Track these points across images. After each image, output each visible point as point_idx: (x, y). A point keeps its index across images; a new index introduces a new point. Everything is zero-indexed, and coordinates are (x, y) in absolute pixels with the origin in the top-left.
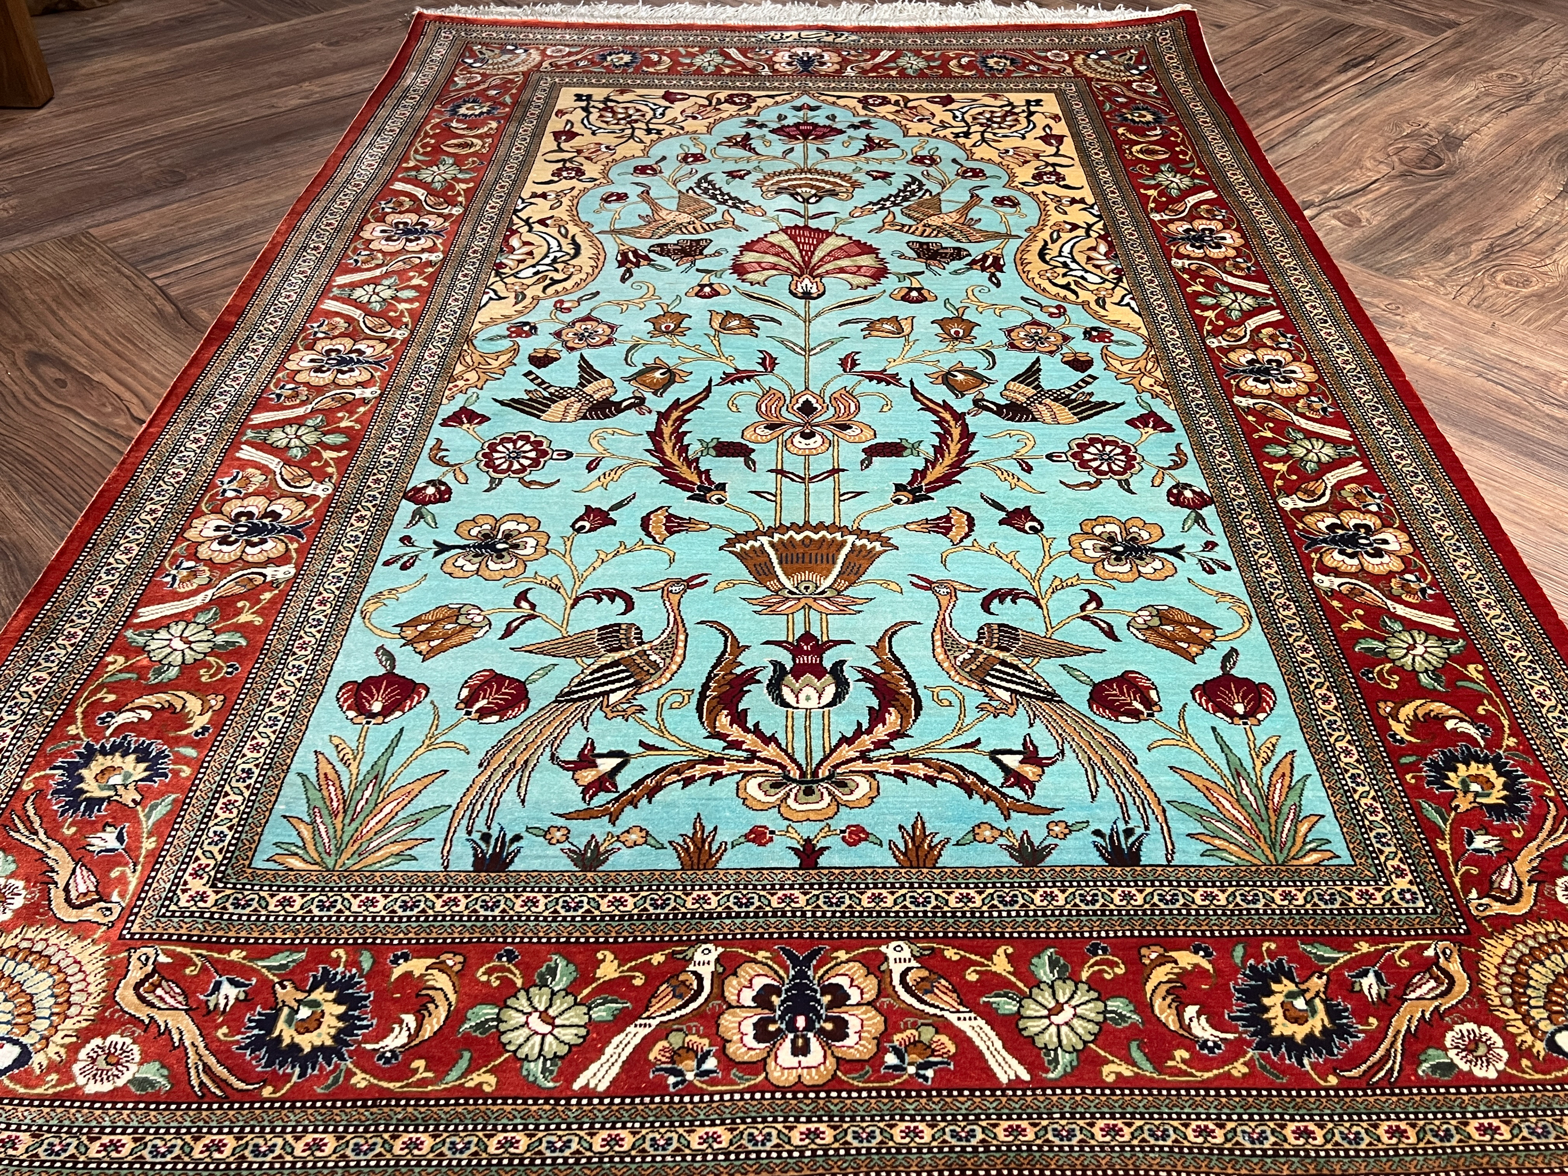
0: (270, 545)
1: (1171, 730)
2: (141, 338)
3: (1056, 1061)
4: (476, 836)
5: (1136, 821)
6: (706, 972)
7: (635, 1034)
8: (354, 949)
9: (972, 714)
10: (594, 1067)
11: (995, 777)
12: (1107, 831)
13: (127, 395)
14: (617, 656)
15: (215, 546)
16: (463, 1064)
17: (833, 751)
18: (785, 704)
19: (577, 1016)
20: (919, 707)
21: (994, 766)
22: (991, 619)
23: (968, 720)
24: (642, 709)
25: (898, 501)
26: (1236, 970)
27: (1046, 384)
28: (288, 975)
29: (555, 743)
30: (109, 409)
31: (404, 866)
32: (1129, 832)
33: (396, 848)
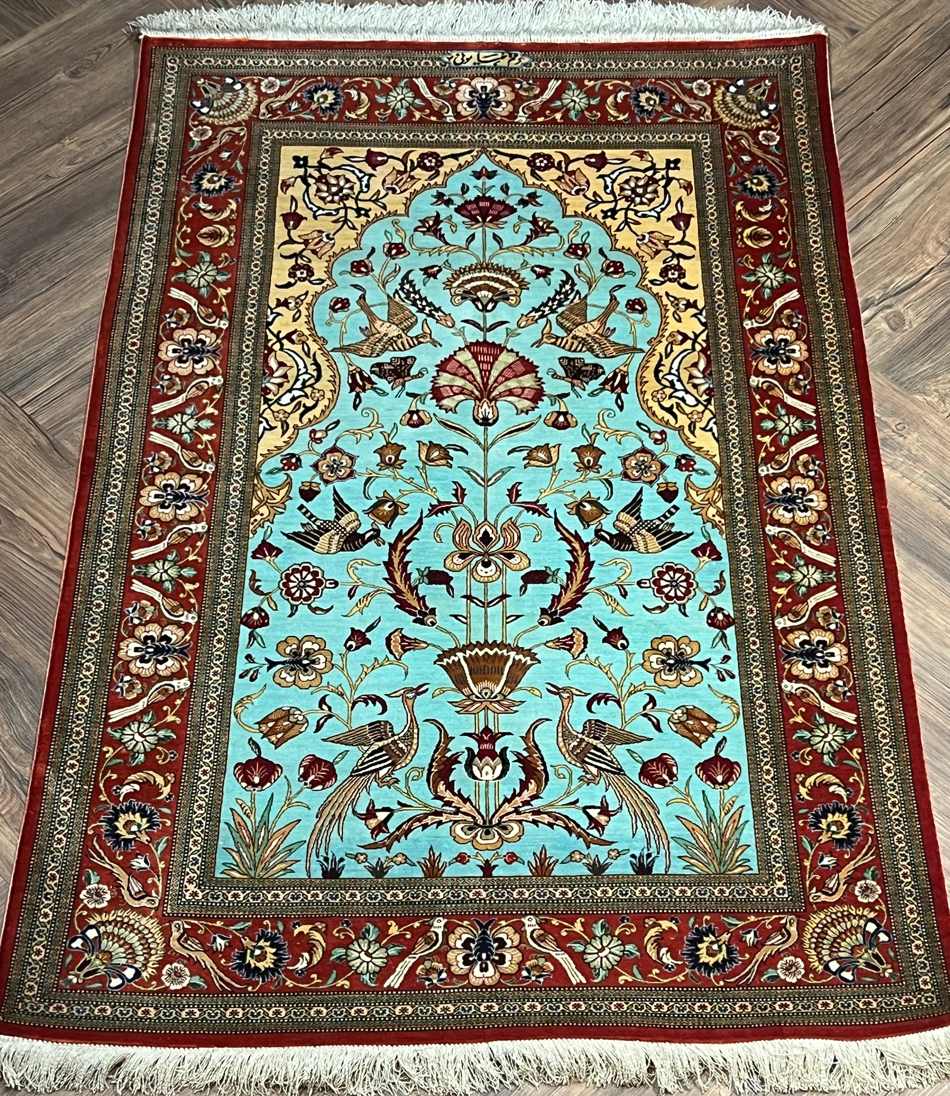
0: (170, 662)
1: (681, 793)
2: (33, 471)
3: (598, 974)
4: (321, 859)
5: (653, 850)
6: (440, 931)
7: (409, 961)
8: (274, 920)
9: (576, 783)
10: (392, 977)
11: (584, 823)
12: (638, 855)
13: (43, 530)
14: (381, 744)
15: (139, 664)
16: (334, 976)
17: (500, 807)
18: (475, 778)
19: (381, 953)
20: (547, 779)
21: (585, 816)
22: (592, 717)
23: (573, 787)
24: (397, 781)
25: (542, 623)
26: (689, 929)
27: (644, 516)
28: (246, 933)
29: (353, 802)
30: (36, 545)
31: (288, 876)
32: (649, 855)
33: (283, 866)
